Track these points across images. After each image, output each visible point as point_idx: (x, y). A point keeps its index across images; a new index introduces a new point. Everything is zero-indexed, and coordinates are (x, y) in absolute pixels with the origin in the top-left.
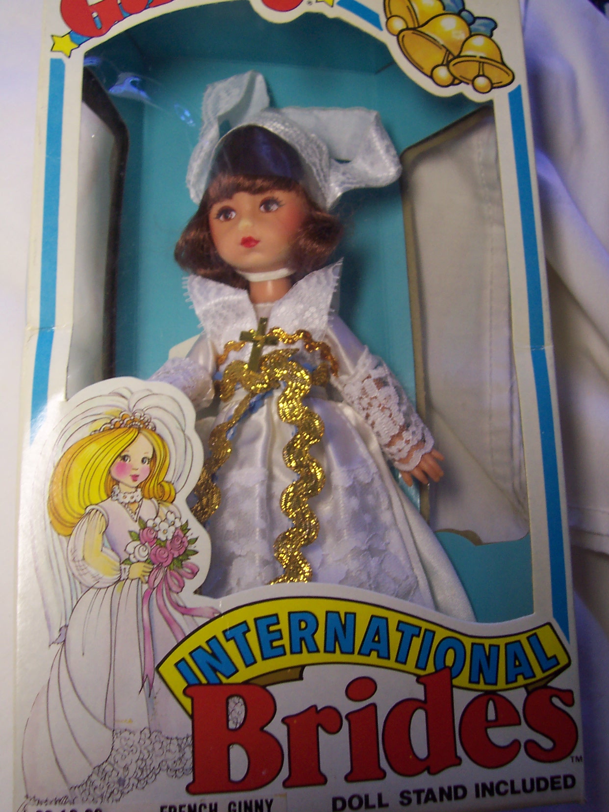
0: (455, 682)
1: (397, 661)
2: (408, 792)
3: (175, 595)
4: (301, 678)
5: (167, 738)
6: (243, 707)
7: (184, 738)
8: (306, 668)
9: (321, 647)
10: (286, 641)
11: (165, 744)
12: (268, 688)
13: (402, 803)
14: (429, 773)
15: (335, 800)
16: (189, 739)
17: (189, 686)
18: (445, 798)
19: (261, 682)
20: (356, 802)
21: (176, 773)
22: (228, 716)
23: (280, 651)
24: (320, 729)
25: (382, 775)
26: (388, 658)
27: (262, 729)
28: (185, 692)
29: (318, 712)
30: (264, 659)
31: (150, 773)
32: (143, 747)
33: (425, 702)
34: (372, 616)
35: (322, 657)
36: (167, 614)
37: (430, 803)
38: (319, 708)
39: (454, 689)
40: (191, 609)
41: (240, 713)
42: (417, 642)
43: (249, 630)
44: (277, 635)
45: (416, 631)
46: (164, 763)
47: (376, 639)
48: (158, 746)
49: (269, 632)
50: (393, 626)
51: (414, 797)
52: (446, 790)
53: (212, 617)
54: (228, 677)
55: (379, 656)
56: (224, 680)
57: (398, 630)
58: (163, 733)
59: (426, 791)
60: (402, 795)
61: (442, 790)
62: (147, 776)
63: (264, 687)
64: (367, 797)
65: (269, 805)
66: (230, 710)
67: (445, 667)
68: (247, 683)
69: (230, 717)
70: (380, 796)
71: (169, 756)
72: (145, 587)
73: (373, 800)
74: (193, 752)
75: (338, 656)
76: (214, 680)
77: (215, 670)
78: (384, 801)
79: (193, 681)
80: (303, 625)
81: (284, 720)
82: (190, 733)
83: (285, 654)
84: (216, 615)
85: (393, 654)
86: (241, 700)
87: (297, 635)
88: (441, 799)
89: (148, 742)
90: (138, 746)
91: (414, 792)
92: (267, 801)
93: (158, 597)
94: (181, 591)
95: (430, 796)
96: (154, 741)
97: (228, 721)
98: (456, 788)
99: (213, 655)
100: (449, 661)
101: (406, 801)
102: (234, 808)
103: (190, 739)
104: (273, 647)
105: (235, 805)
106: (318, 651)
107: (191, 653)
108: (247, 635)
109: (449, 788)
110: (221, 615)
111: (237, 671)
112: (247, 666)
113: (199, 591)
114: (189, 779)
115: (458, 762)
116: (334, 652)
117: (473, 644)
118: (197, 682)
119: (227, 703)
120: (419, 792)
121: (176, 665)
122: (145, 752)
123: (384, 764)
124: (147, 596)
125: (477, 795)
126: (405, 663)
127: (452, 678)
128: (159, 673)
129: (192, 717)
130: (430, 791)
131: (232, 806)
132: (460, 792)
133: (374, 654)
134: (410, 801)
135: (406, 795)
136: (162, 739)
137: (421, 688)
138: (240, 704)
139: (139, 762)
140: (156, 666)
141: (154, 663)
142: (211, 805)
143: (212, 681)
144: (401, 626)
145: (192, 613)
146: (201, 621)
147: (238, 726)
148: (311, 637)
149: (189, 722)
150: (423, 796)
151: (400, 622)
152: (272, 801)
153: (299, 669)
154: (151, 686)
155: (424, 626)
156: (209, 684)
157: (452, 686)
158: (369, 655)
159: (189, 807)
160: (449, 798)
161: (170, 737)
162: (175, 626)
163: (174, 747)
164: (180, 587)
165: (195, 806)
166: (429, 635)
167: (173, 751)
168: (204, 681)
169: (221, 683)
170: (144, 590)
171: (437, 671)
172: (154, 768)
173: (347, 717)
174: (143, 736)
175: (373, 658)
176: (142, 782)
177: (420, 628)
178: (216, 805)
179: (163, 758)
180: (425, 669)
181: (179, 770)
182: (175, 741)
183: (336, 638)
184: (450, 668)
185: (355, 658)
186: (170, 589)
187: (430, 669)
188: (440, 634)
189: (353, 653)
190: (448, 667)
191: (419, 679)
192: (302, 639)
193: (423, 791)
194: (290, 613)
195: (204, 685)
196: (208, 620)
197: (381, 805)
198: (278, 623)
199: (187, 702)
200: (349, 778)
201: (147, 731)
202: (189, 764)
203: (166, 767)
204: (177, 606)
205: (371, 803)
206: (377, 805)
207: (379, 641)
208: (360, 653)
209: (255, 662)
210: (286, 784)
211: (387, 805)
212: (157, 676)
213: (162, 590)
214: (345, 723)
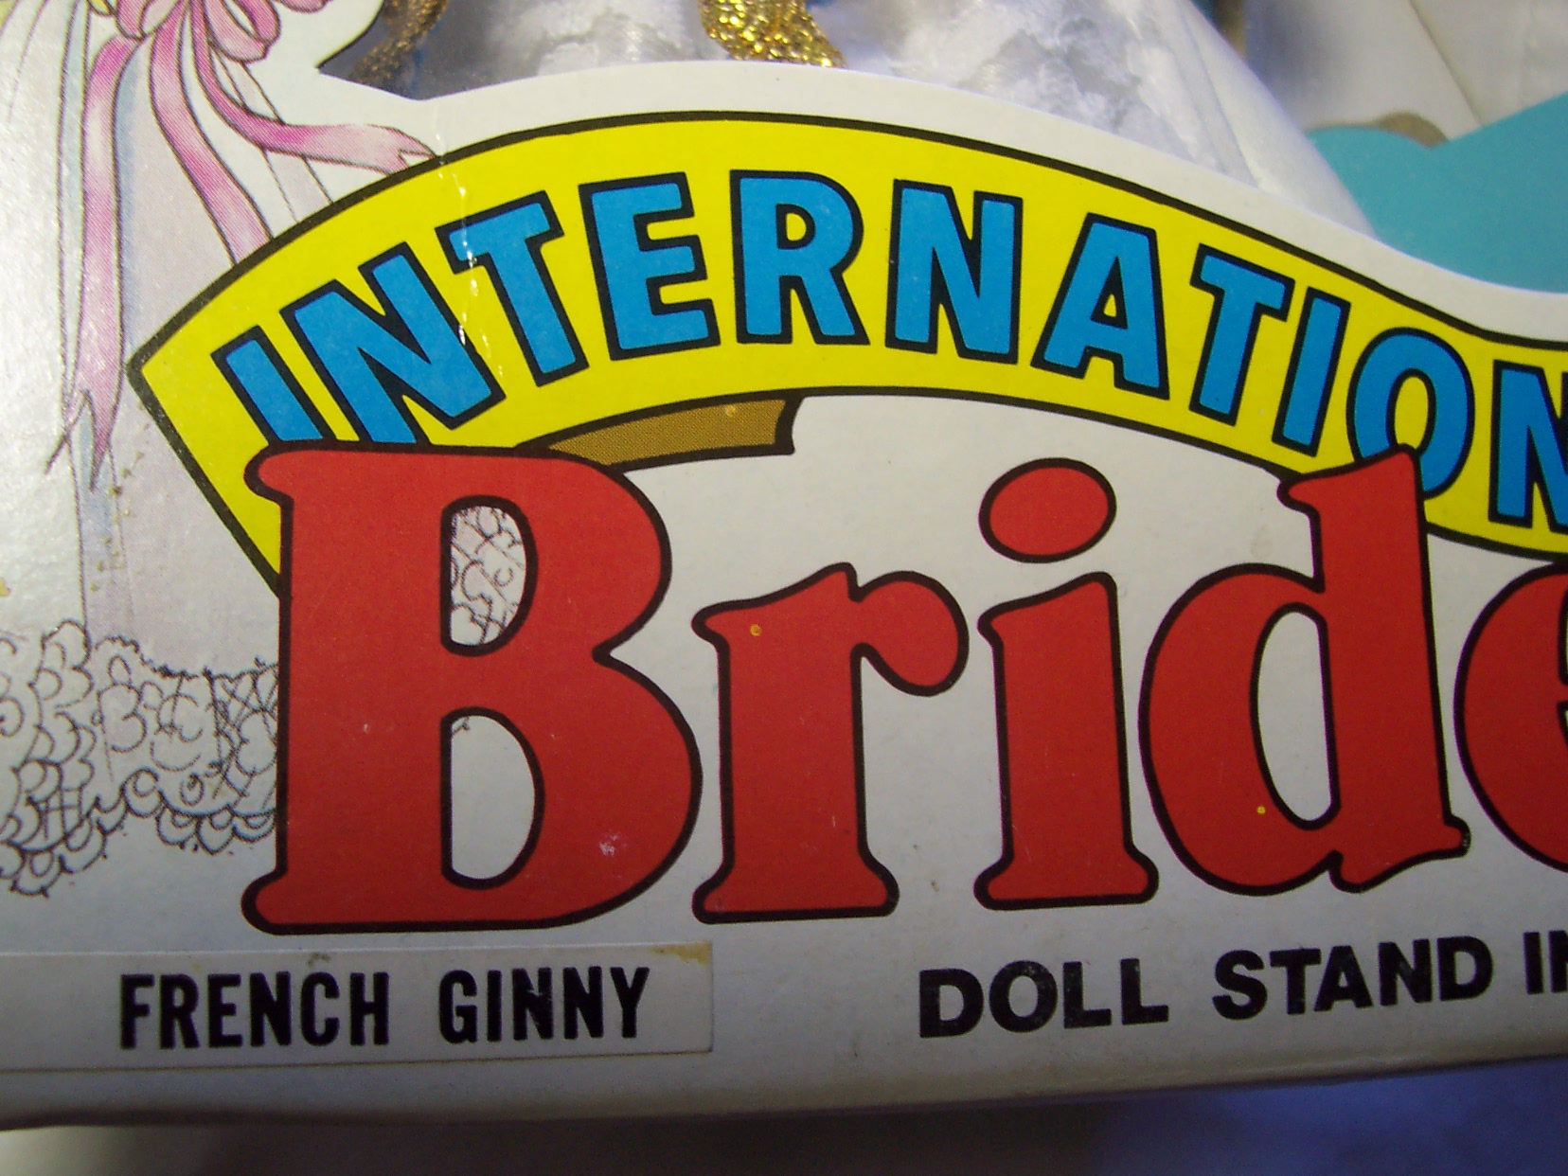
0: (1435, 510)
1: (1196, 406)
2: (1252, 960)
3: (235, 68)
4: (783, 445)
5: (166, 672)
6: (519, 553)
7: (240, 677)
8: (808, 404)
9: (874, 323)
10: (718, 287)
11: (151, 696)
12: (636, 477)
13: (1224, 1006)
14: (1340, 883)
15: (931, 981)
16: (261, 681)
17: (276, 446)
18: (1402, 989)
19: (602, 449)
20: (1023, 996)
21: (198, 827)
22: (446, 587)
23: (693, 325)
24: (866, 666)
25: (1143, 884)
26: (1162, 391)
27: (601, 653)
28: (253, 476)
29: (857, 593)
30: (617, 352)
31: (80, 824)
32: (49, 708)
33: (1317, 583)
34: (1092, 219)
35: (875, 362)
36: (193, 143)
37: (1343, 1007)
38: (862, 580)
39: (1433, 541)
40: (303, 130)
41: (503, 577)
42: (1275, 339)
43: (555, 231)
44: (684, 260)
45: (1273, 296)
46: (145, 782)
47: (1110, 309)
48: (117, 703)
49: (647, 244)
50: (1177, 266)
51: (1275, 980)
52: (1408, 952)
53: (396, 167)
54: (452, 423)
55: (1121, 382)
56: (437, 433)
57: (1197, 281)
58: (147, 650)
59: (1325, 958)
60: (1224, 969)
61: (1389, 954)
62: (66, 837)
63: (616, 472)
64: (1073, 970)
65: (630, 996)
66: (459, 559)
67: (1395, 448)
68: (538, 448)
69: (457, 595)
70: (1130, 971)
71: (169, 749)
72: (104, 28)
73: (1102, 991)
74: (282, 740)
75: (945, 366)
76: (387, 428)
77: (394, 386)
78: (1148, 999)
79: (292, 425)
80: (796, 227)
81: (704, 623)
82: (271, 655)
83: (713, 339)
84: (413, 161)
85: (1182, 376)
86: (510, 523)
87: (769, 265)
88: (1389, 997)
89: (76, 682)
90: (28, 699)
91: (1278, 958)
92: (618, 974)
93: (157, 70)
94: (264, 56)
95: (1343, 982)
96: (101, 681)
97: (447, 606)
98: (1450, 947)
99: (393, 323)
100: (1410, 428)
101: (1240, 999)
102: (468, 1001)
103: (268, 681)
104: (659, 308)
105: (470, 989)
106: (860, 337)
107: (288, 313)
108: (549, 250)
109: (1421, 946)
110: (433, 163)
111: (497, 395)
112: (542, 378)
113: (344, 63)
114: (261, 858)
115: (1455, 841)
116: (930, 347)
117: (1500, 367)
118: (315, 434)
119: (447, 532)
120: (1295, 961)
121: (221, 357)
122: (60, 728)
123: (1148, 834)
124: (112, 65)
125: (1534, 985)
126: (1230, 418)
127: (1422, 495)
128: (140, 385)
129: (280, 583)
130: (1343, 957)
131: (457, 989)
132: (1465, 967)
133: (1101, 369)
134: (1258, 994)
135: (1240, 969)
136: (141, 674)
137: (1299, 524)
138: (503, 540)
139: (33, 772)
140: (128, 356)
141: (123, 342)
142: (357, 980)
143: (378, 435)
144: (1212, 269)
145: (306, 149)
146: (342, 182)
147: (493, 633)
148: (830, 280)
149: (269, 603)
150: (1314, 976)
151: (1204, 251)
152: (642, 974)
153: (779, 405)
154: (102, 443)
155: (1306, 276)
156: (366, 443)
157: (1426, 528)
158: (1079, 372)
159: (257, 980)
160: (1421, 993)
161: (175, 668)
162: (223, 196)
163: (194, 714)
164: (258, 39)
165: (283, 979)
166: (1328, 313)
167: (189, 731)
168: (344, 431)
169: (422, 444)
170: (97, 41)
171: (1360, 462)
172: (97, 803)
173: (986, 623)
174: (53, 653)
175: (1098, 385)
176: (41, 862)
177: (1289, 284)
178: (381, 980)
179: (142, 758)
180: (1311, 449)
181: (211, 816)
182: (199, 688)
183: (940, 292)
184: (1415, 454)
185: (1022, 378)
186: (214, 44)
187: (1335, 450)
188: (1371, 315)
189: (1011, 358)
190: (1406, 448)
191: (1290, 488)
192: (790, 282)
193: (1312, 956)
194: (737, 177)
195: (348, 446)
196: (378, 177)
197: (1136, 1011)
198: (686, 211)
199: (263, 519)
200: (991, 890)
201: (71, 638)
202: (262, 792)
203: (153, 800)
204: (240, 115)
205: (1090, 1002)
206: (1117, 1015)
207: (1120, 321)
208: (1039, 361)
209: (581, 363)
210: (709, 904)
211: (1160, 1014)
212: (131, 396)
213: (180, 45)
214: (980, 649)
